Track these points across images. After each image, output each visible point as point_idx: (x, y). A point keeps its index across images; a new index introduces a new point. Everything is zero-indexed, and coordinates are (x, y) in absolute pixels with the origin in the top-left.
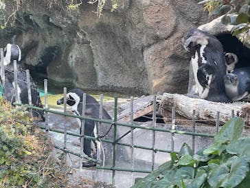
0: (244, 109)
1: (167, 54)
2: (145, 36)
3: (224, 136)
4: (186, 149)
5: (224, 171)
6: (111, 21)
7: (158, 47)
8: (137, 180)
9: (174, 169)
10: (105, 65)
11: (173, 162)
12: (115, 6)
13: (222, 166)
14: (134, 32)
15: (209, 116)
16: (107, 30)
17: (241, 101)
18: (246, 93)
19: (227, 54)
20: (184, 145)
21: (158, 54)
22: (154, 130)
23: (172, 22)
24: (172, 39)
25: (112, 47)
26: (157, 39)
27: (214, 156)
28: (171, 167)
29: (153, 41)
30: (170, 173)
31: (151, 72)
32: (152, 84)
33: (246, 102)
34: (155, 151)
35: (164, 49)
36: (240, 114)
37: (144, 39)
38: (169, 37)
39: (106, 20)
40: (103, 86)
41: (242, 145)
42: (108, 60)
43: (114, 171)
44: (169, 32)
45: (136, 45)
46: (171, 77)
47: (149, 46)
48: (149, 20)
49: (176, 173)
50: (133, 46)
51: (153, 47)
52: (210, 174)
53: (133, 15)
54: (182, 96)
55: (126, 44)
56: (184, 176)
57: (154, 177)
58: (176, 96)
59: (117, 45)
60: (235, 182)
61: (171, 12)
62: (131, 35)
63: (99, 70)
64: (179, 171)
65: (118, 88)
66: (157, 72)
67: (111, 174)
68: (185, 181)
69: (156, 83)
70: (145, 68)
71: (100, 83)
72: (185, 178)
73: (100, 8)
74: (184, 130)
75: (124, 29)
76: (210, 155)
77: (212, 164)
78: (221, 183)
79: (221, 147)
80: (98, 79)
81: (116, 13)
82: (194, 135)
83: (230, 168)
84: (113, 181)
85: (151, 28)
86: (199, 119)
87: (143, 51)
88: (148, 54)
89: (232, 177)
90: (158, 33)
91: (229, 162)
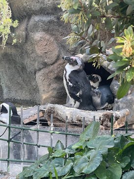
0: (104, 115)
1: (52, 76)
2: (37, 63)
3: (87, 135)
4: (59, 145)
5: (85, 161)
6: (13, 51)
7: (46, 70)
8: (24, 168)
9: (50, 160)
10: (8, 83)
11: (50, 154)
12: (15, 41)
13: (83, 157)
14: (29, 60)
15: (80, 121)
16: (10, 58)
17: (104, 109)
18: (107, 104)
19: (93, 75)
20: (58, 142)
21: (46, 76)
22: (38, 131)
23: (56, 53)
24: (56, 65)
25: (14, 71)
26: (46, 65)
27: (79, 150)
28: (48, 158)
29: (43, 66)
30: (47, 163)
31: (41, 88)
32: (42, 97)
33: (107, 110)
34: (39, 147)
35: (51, 72)
36: (102, 119)
37: (36, 64)
38: (54, 63)
39: (9, 51)
40: (7, 99)
41: (98, 142)
42: (11, 80)
43: (8, 162)
44: (54, 59)
45: (30, 69)
46: (55, 92)
47: (40, 70)
48: (39, 51)
49: (51, 163)
50: (28, 70)
51: (42, 70)
52: (75, 163)
53: (28, 47)
54: (62, 106)
55: (24, 68)
56: (57, 165)
57: (36, 166)
58: (57, 106)
59: (17, 69)
60: (92, 168)
61: (55, 45)
62: (27, 62)
63: (4, 87)
64: (53, 161)
65: (18, 100)
66: (46, 88)
67: (7, 164)
68: (57, 168)
69: (44, 96)
70: (37, 86)
71: (5, 96)
72: (57, 166)
73: (4, 42)
74: (59, 131)
75: (22, 57)
76: (77, 149)
77: (77, 156)
78: (82, 170)
79: (84, 143)
80: (4, 93)
81: (16, 46)
82: (66, 135)
83: (89, 158)
84: (8, 169)
85: (41, 57)
86: (73, 122)
87: (35, 73)
88: (39, 75)
89: (90, 165)
90: (46, 61)
91: (89, 154)
